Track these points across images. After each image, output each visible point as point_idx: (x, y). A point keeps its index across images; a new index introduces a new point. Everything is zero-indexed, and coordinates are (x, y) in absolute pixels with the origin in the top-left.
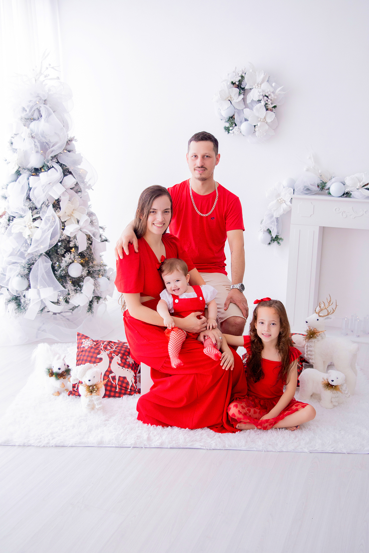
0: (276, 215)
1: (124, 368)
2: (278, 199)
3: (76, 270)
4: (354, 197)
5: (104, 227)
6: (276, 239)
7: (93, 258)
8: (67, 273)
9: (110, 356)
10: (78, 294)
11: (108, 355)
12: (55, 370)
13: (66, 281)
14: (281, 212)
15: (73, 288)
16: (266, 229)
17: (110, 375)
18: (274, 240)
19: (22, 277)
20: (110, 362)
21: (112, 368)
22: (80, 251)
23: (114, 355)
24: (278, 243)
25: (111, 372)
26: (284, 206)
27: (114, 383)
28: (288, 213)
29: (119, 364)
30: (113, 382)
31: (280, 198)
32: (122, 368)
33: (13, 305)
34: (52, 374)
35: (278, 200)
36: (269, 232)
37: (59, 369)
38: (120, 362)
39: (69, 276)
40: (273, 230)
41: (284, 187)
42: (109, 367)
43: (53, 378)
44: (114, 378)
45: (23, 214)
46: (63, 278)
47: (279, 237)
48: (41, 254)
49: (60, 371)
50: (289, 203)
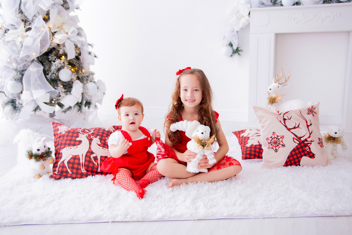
0: (237, 28)
1: (104, 148)
2: (238, 15)
3: (65, 75)
4: (303, 5)
5: (92, 44)
6: (237, 51)
7: (82, 67)
8: (58, 77)
9: (89, 138)
10: (68, 96)
11: (87, 137)
12: (35, 152)
13: (57, 85)
14: (241, 25)
15: (63, 90)
16: (228, 43)
17: (92, 156)
18: (235, 52)
19: (16, 80)
20: (90, 144)
21: (93, 149)
22: (69, 59)
23: (92, 137)
24: (239, 54)
25: (92, 153)
26: (243, 20)
27: (96, 164)
28: (247, 26)
29: (99, 145)
30: (94, 163)
31: (239, 14)
32: (103, 148)
33: (9, 107)
34: (31, 156)
35: (237, 17)
36: (231, 45)
37: (38, 150)
38: (99, 143)
39: (60, 80)
40: (234, 43)
41: (242, 5)
42: (90, 148)
43: (33, 160)
44: (96, 158)
45: (17, 26)
46: (54, 82)
47: (239, 49)
48: (33, 61)
49: (40, 153)
50: (247, 17)
